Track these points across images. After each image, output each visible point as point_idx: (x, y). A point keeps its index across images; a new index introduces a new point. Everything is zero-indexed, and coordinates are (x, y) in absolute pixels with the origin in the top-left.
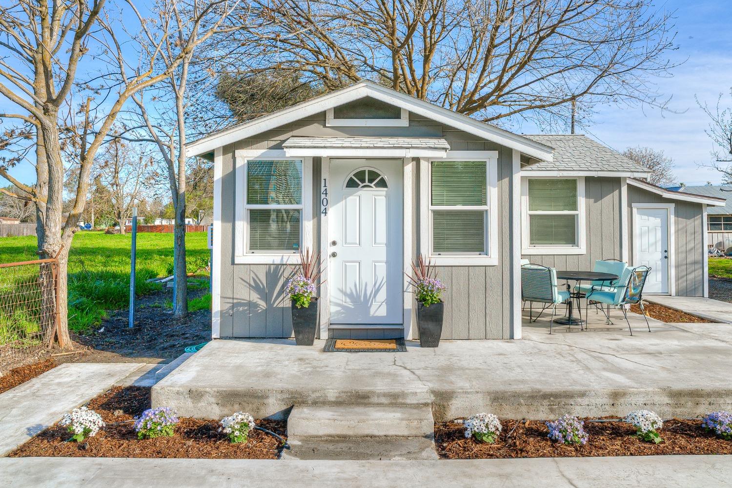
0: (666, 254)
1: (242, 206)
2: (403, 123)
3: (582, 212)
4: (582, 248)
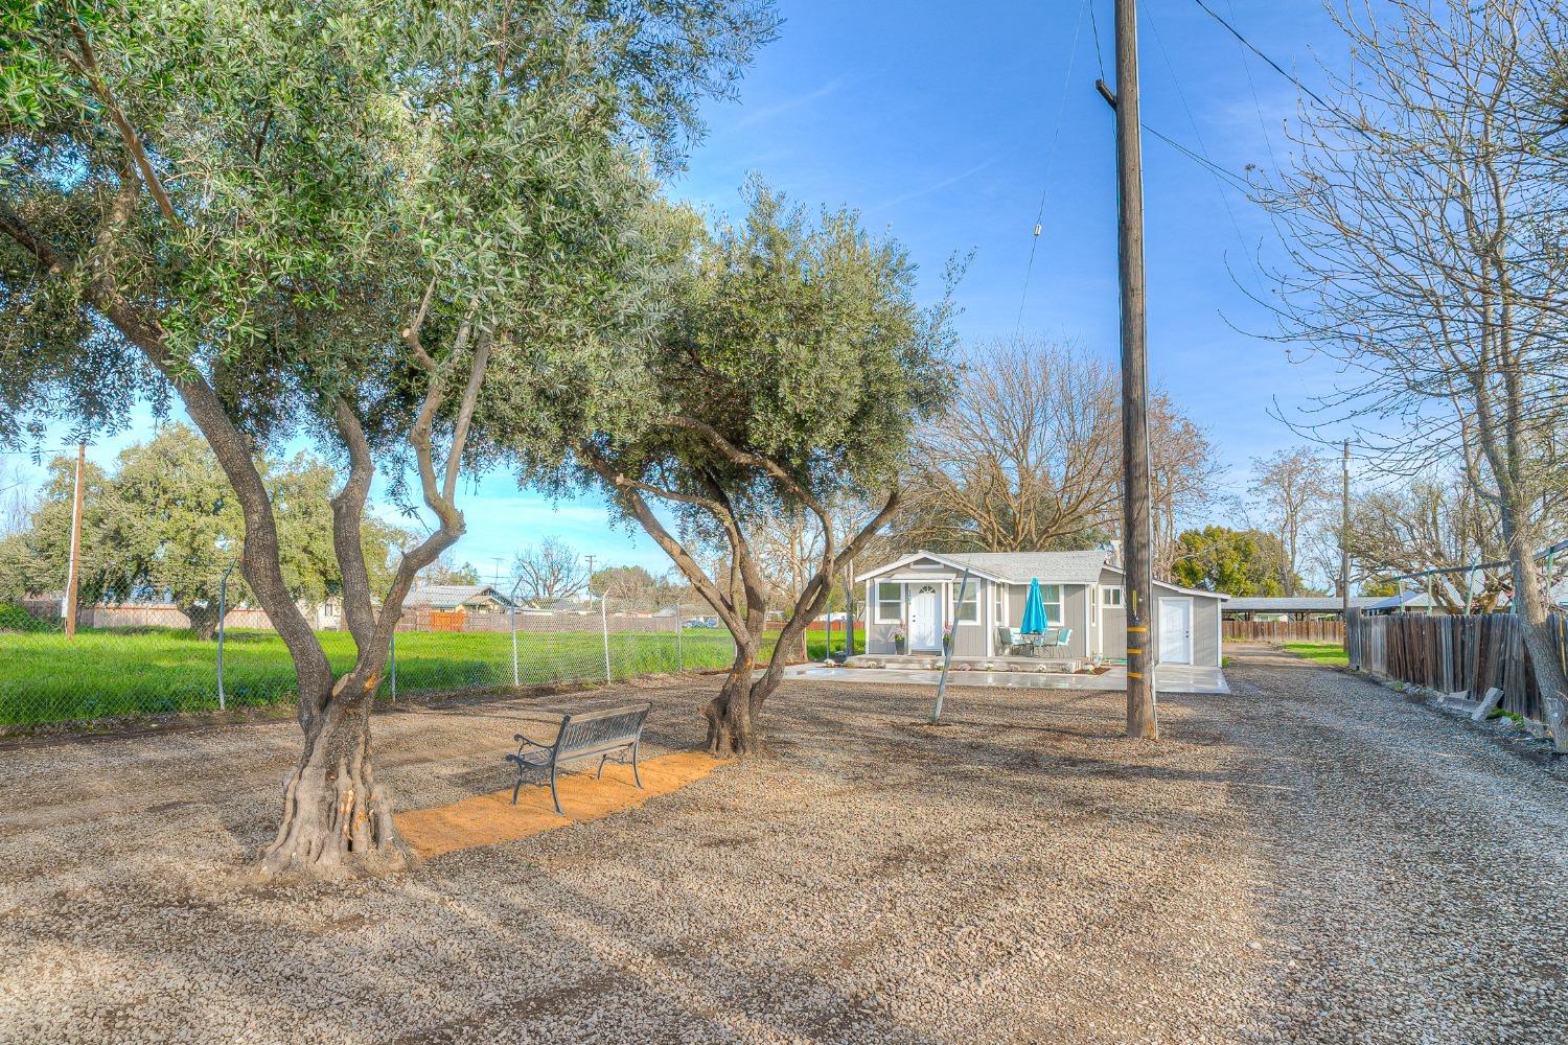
0: (1187, 634)
1: (878, 601)
2: (942, 567)
3: (1062, 602)
4: (1062, 623)
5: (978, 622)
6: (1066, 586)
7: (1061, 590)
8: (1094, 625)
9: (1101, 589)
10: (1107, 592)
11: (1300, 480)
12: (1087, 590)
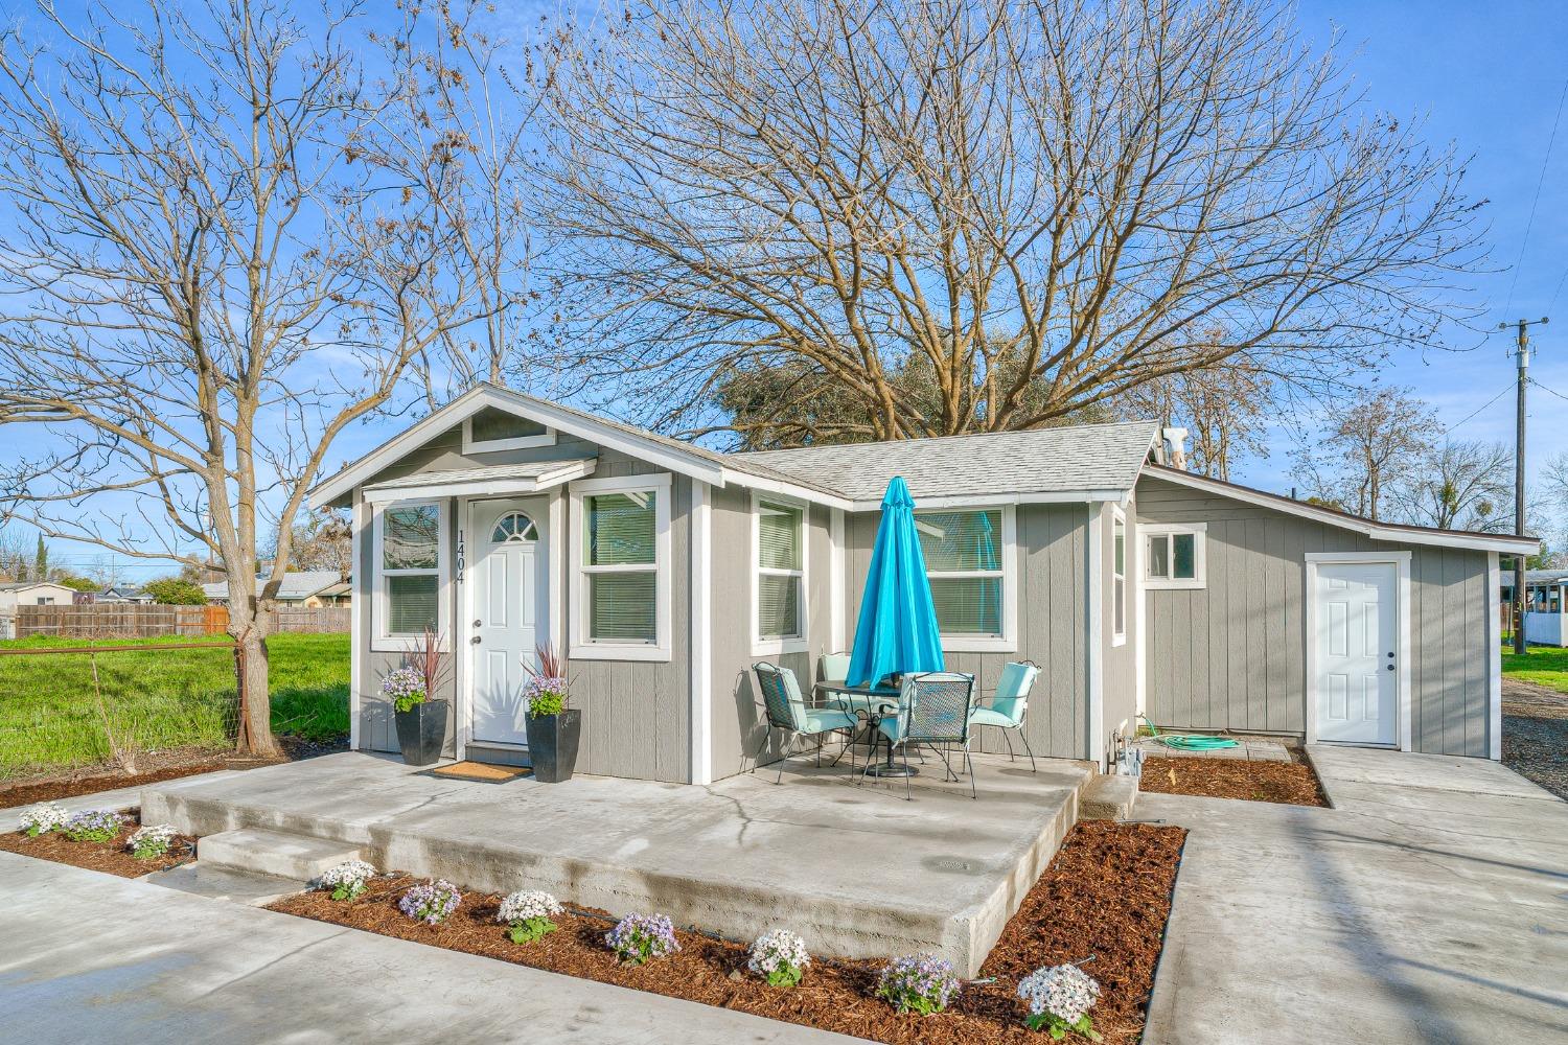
0: (1391, 661)
1: (380, 572)
2: (548, 440)
3: (1010, 572)
4: (1010, 640)
5: (664, 647)
6: (1023, 511)
7: (1009, 526)
8: (1119, 640)
9: (1142, 535)
10: (1158, 545)
11: (1383, 429)
12: (1096, 524)
